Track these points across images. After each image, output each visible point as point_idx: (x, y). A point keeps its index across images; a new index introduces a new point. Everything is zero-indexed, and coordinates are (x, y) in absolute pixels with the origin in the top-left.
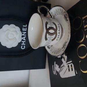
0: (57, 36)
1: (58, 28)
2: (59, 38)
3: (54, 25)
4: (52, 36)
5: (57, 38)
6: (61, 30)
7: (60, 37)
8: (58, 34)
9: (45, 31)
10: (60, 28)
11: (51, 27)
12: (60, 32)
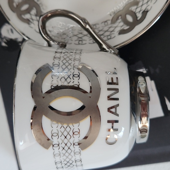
12: (118, 105)
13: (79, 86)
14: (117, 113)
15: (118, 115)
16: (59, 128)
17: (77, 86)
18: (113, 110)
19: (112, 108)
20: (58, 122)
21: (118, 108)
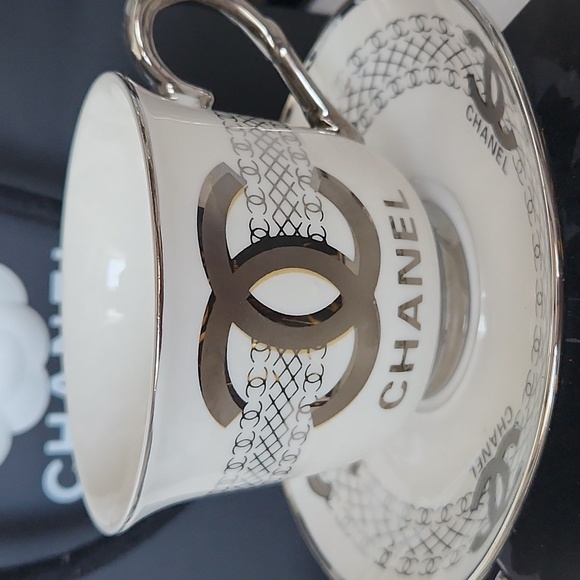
0: (387, 355)
1: (388, 244)
2: (419, 378)
3: (329, 207)
4: (312, 359)
5: (380, 375)
6: (429, 270)
7: (423, 358)
8: (392, 328)
9: (194, 289)
10: (426, 245)
11: (283, 241)
12: (419, 299)
13: (324, 238)
14: (419, 320)
15: (418, 326)
16: (269, 365)
17: (321, 240)
18: (410, 312)
19: (406, 306)
20: (270, 344)
21: (420, 306)
